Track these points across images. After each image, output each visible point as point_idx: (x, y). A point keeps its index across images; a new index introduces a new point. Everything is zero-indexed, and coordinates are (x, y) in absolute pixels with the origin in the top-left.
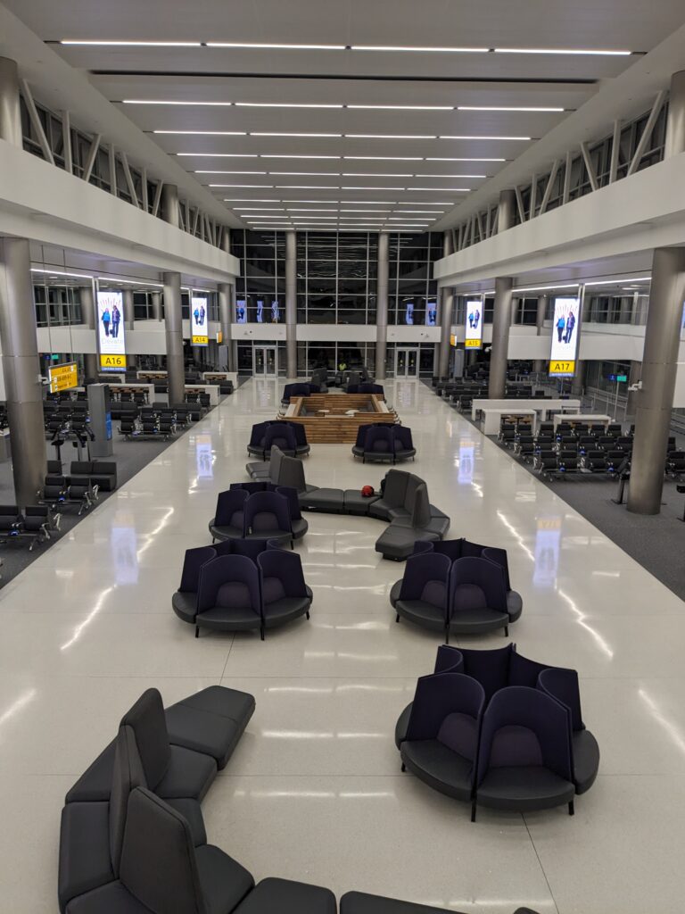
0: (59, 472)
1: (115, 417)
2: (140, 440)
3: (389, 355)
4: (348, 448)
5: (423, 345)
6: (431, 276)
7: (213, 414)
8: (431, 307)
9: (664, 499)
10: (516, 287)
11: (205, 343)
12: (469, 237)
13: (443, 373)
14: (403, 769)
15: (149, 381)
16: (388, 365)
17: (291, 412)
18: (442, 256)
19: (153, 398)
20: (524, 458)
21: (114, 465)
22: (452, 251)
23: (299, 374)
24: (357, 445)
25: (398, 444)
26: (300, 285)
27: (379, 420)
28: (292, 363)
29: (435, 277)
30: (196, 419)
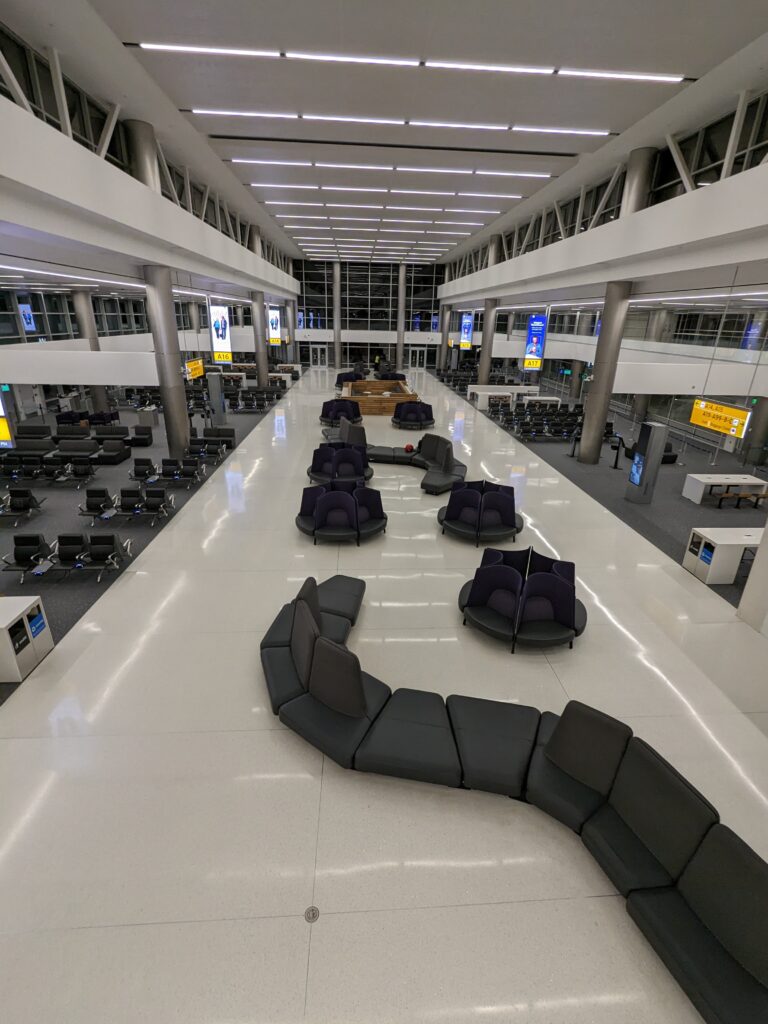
0: (196, 436)
1: (227, 397)
2: (244, 413)
3: (406, 353)
4: (388, 419)
5: (429, 346)
6: (436, 296)
7: (288, 395)
8: (434, 320)
9: (601, 455)
10: (499, 306)
11: (279, 343)
12: (465, 268)
13: (442, 367)
14: (464, 624)
15: (240, 371)
16: (405, 360)
17: (346, 393)
18: (443, 282)
19: (246, 383)
20: (507, 426)
21: (233, 430)
22: (451, 279)
23: (342, 366)
24: (395, 417)
25: (423, 416)
26: (343, 302)
27: (408, 399)
28: (338, 359)
29: (438, 297)
30: (279, 398)
